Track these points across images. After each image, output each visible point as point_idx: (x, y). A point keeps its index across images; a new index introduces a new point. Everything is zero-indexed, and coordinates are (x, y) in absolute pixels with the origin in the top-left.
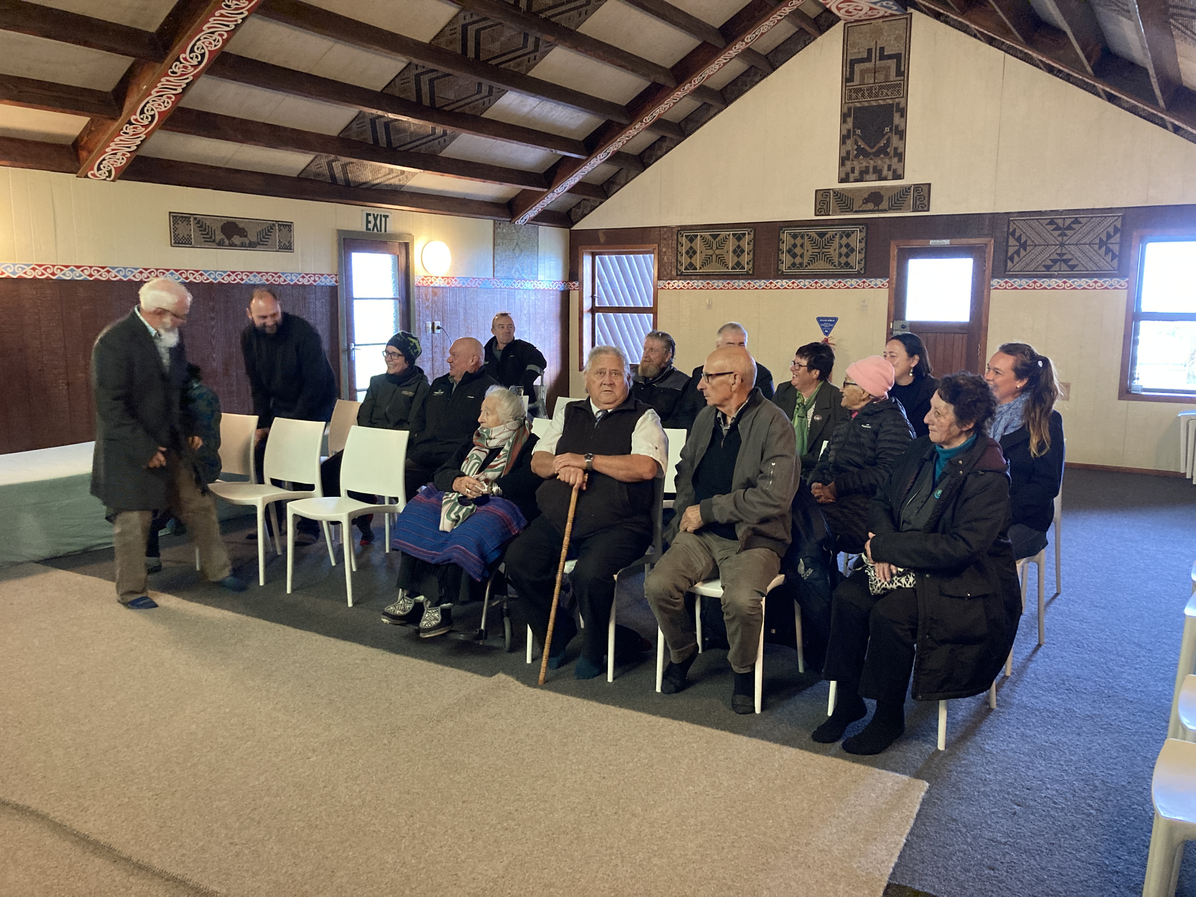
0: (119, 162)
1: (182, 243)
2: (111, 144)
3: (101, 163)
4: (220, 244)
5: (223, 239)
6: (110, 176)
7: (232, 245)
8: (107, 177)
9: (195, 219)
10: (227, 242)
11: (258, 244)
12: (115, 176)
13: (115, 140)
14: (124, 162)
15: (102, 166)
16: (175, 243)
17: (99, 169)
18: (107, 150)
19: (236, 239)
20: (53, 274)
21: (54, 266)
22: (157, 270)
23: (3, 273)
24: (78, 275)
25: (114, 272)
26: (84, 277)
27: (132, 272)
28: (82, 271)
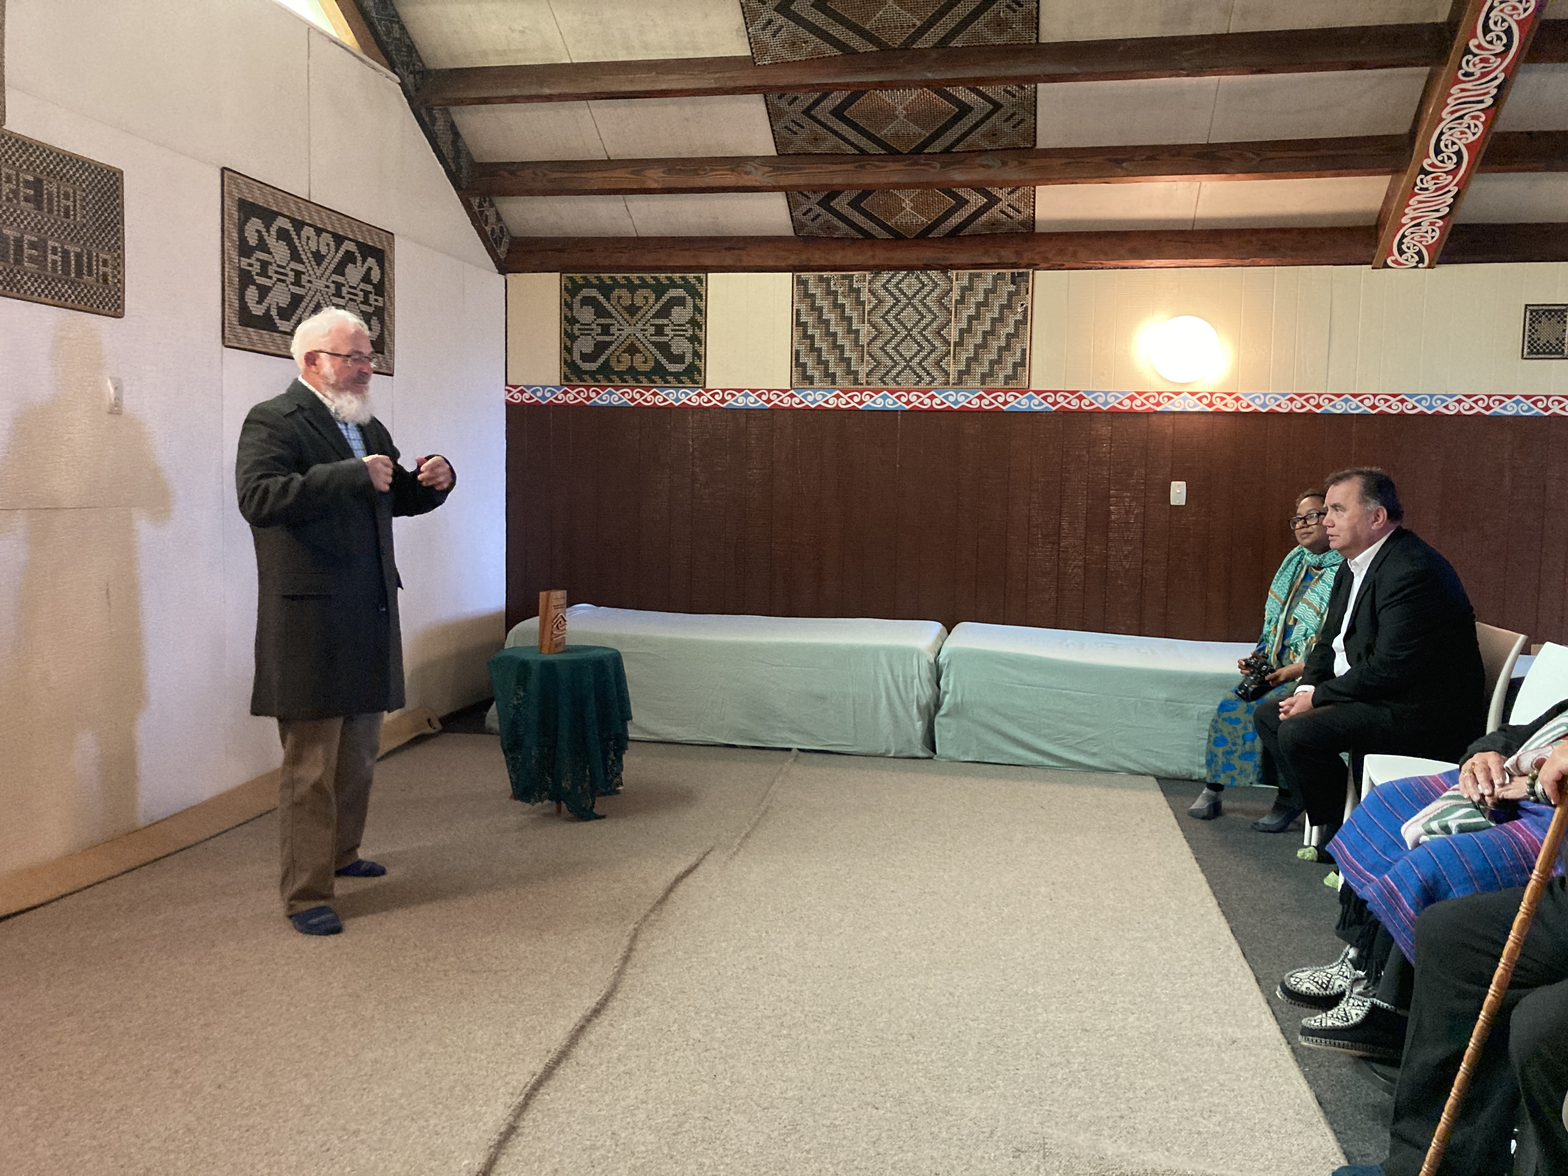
0: (1429, 236)
1: (1544, 353)
2: (1406, 211)
3: (1401, 243)
6: (1421, 260)
8: (1418, 262)
12: (1430, 260)
13: (1411, 202)
14: (1437, 234)
15: (1404, 247)
16: (1528, 353)
17: (1401, 252)
18: (1404, 220)
20: (1318, 406)
21: (1320, 395)
22: (1489, 397)
23: (1249, 406)
24: (1354, 407)
25: (1412, 402)
26: (1364, 409)
27: (1443, 401)
28: (1362, 401)
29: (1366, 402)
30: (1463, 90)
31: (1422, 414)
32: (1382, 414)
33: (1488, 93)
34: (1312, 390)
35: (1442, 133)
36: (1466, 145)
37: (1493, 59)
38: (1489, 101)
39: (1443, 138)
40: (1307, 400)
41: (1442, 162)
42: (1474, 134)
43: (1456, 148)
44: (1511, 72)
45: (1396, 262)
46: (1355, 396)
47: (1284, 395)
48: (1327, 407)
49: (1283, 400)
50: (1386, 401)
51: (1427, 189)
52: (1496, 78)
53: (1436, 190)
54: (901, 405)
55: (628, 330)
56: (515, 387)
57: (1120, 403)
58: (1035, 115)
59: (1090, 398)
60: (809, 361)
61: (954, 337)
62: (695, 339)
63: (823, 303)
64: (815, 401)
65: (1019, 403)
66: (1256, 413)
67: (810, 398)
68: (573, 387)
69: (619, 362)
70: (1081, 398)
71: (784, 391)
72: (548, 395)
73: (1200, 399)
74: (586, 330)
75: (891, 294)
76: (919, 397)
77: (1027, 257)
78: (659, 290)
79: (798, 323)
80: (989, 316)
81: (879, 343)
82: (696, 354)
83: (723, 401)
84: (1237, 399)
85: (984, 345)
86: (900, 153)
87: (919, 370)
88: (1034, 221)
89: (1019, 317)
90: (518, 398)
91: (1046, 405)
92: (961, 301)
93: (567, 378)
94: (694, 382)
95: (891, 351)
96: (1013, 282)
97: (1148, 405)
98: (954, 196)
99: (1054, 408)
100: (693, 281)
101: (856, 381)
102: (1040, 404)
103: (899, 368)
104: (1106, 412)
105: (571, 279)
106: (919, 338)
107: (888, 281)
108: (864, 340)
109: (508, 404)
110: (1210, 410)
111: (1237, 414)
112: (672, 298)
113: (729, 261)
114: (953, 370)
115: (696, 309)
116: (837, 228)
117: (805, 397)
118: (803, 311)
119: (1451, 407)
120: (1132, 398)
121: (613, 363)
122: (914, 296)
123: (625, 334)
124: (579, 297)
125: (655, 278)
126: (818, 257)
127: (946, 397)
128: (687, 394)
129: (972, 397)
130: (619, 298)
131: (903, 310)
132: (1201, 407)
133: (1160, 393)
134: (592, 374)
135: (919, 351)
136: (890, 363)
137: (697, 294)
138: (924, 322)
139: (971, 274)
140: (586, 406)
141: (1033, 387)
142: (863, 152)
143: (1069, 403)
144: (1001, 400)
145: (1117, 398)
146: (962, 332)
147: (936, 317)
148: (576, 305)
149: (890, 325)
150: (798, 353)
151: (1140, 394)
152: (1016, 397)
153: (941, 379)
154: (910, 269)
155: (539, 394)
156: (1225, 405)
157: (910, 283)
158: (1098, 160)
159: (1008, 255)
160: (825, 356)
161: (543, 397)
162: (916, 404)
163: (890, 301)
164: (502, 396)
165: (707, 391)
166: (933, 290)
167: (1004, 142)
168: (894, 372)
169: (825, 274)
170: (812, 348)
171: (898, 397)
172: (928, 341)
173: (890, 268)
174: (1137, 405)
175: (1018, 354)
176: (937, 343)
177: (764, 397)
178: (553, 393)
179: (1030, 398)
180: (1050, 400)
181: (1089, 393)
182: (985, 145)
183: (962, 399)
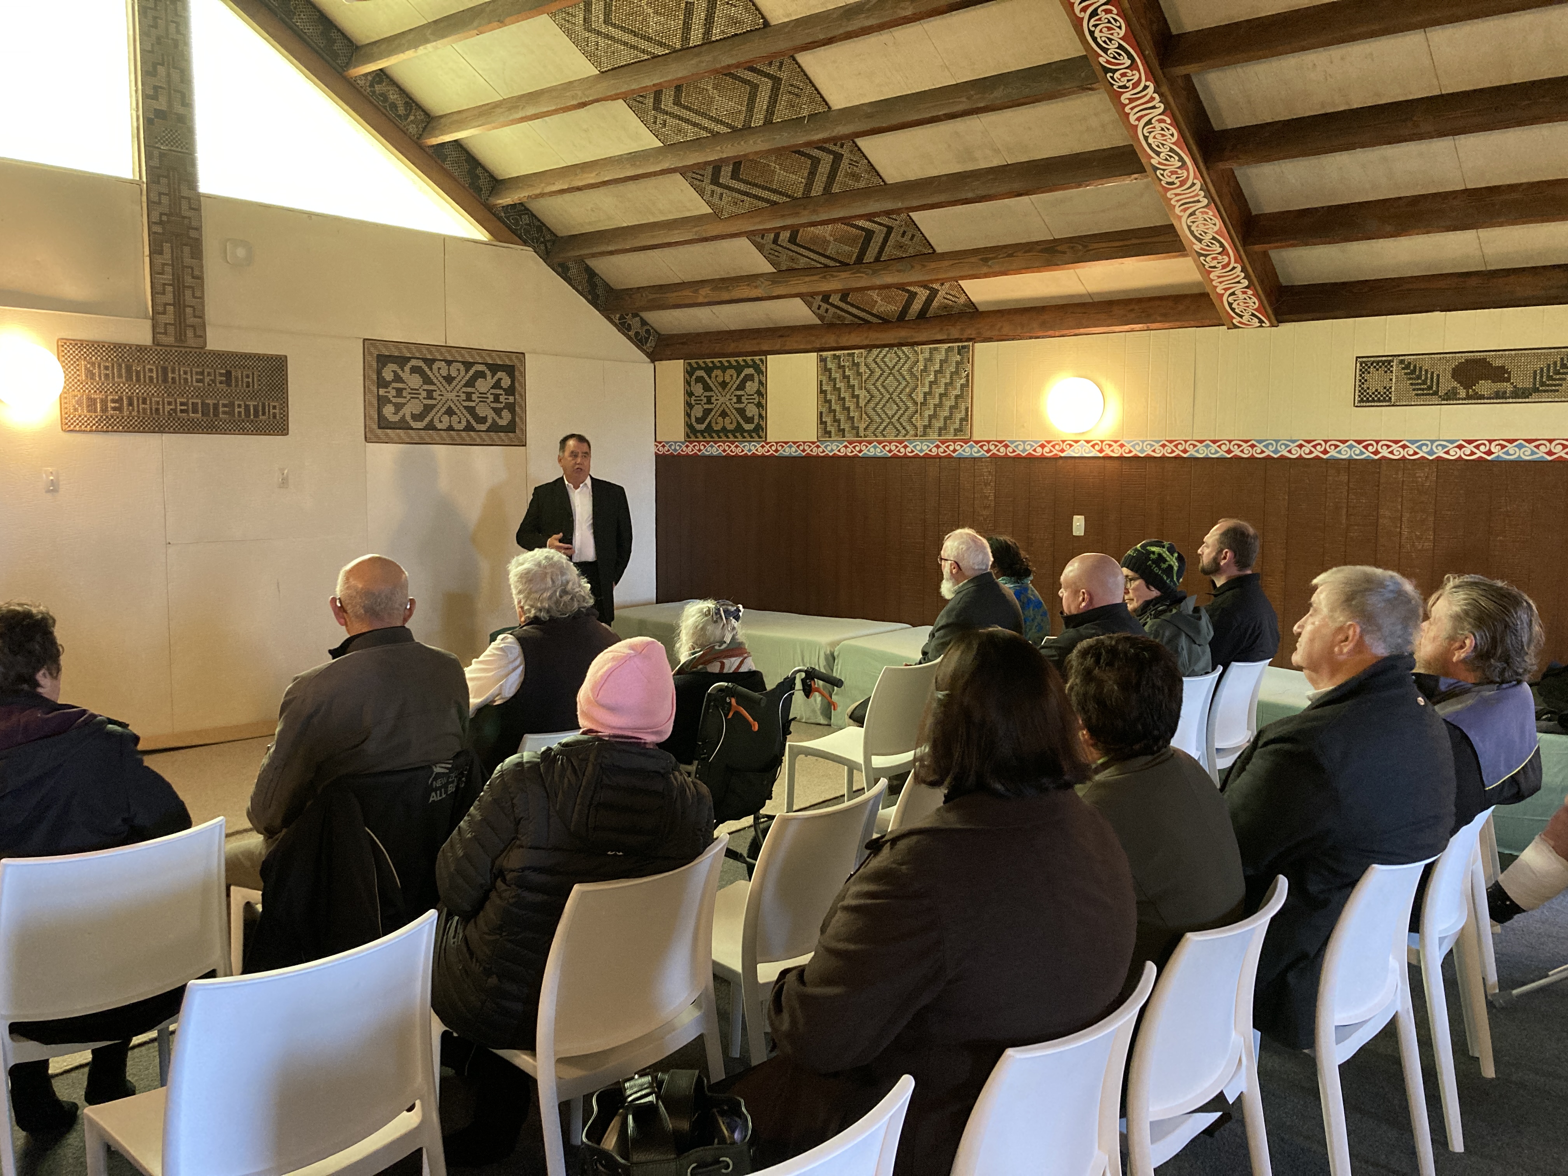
0: (1250, 301)
1: (1373, 401)
2: (1215, 283)
3: (1232, 308)
4: (1450, 397)
5: (1454, 388)
6: (1261, 321)
7: (1477, 398)
8: (1260, 323)
9: (1402, 362)
10: (1462, 393)
11: (1536, 390)
12: (1269, 321)
13: (1212, 277)
14: (1254, 299)
15: (1237, 311)
16: (1359, 402)
17: (1239, 315)
18: (1219, 291)
19: (1484, 387)
20: (1185, 451)
21: (1186, 441)
22: (1326, 442)
23: (1130, 452)
24: (1214, 452)
25: (1261, 446)
26: (1221, 453)
27: (1287, 446)
28: (1219, 446)
29: (1223, 447)
30: (1177, 194)
31: (1269, 458)
32: (1236, 457)
33: (1198, 195)
34: (1179, 437)
35: (1189, 226)
36: (1216, 233)
37: (1179, 172)
38: (1204, 200)
39: (1193, 229)
40: (1176, 446)
41: (1209, 246)
42: (1215, 225)
43: (1210, 236)
45: (1241, 323)
46: (1214, 442)
47: (1158, 442)
48: (1192, 452)
49: (1157, 446)
50: (1239, 446)
51: (1215, 267)
52: (1194, 183)
53: (1224, 267)
54: (885, 453)
55: (722, 400)
56: (660, 443)
57: (1035, 450)
58: (919, 230)
59: (1012, 446)
60: (828, 419)
61: (920, 399)
62: (759, 405)
63: (837, 375)
64: (832, 450)
65: (964, 451)
66: (1136, 458)
67: (829, 448)
68: (691, 442)
69: (717, 423)
70: (1006, 446)
71: (813, 443)
72: (678, 448)
73: (1093, 446)
74: (698, 401)
75: (879, 366)
76: (897, 447)
77: (970, 332)
78: (739, 369)
79: (822, 392)
80: (944, 381)
81: (872, 405)
82: (760, 416)
83: (777, 451)
84: (1122, 446)
85: (940, 405)
87: (898, 426)
88: (972, 303)
89: (963, 381)
90: (662, 451)
91: (982, 452)
92: (925, 370)
93: (688, 436)
94: (760, 437)
95: (880, 411)
96: (959, 353)
97: (1055, 452)
98: (905, 290)
99: (988, 455)
100: (758, 362)
101: (858, 435)
102: (979, 452)
103: (885, 424)
104: (1024, 458)
105: (690, 364)
106: (898, 400)
107: (877, 356)
108: (862, 403)
109: (657, 455)
110: (1101, 455)
111: (1121, 458)
112: (746, 375)
113: (777, 347)
114: (919, 424)
115: (761, 382)
116: (845, 318)
117: (826, 447)
118: (824, 382)
119: (1293, 452)
120: (1043, 446)
121: (713, 424)
122: (894, 367)
123: (719, 402)
124: (694, 377)
125: (736, 361)
126: (831, 340)
127: (915, 447)
128: (755, 446)
129: (932, 446)
130: (716, 376)
131: (887, 378)
132: (1094, 453)
133: (1063, 441)
134: (702, 432)
135: (898, 410)
136: (878, 420)
137: (760, 371)
138: (901, 387)
139: (930, 349)
140: (698, 456)
141: (975, 438)
143: (998, 450)
144: (951, 448)
145: (1032, 446)
146: (925, 394)
147: (908, 383)
148: (693, 383)
149: (879, 390)
150: (821, 413)
151: (1049, 442)
152: (962, 446)
153: (912, 432)
154: (891, 346)
155: (673, 447)
156: (1112, 451)
157: (890, 357)
158: (973, 260)
159: (955, 333)
160: (838, 416)
161: (675, 450)
162: (895, 452)
163: (878, 372)
164: (651, 450)
165: (767, 444)
166: (906, 362)
167: (911, 251)
168: (882, 428)
169: (838, 353)
170: (832, 411)
171: (884, 447)
172: (903, 402)
173: (877, 347)
174: (1046, 452)
175: (963, 412)
176: (910, 404)
177: (801, 448)
178: (680, 447)
179: (971, 447)
180: (985, 448)
181: (1012, 442)
182: (899, 254)
183: (925, 448)
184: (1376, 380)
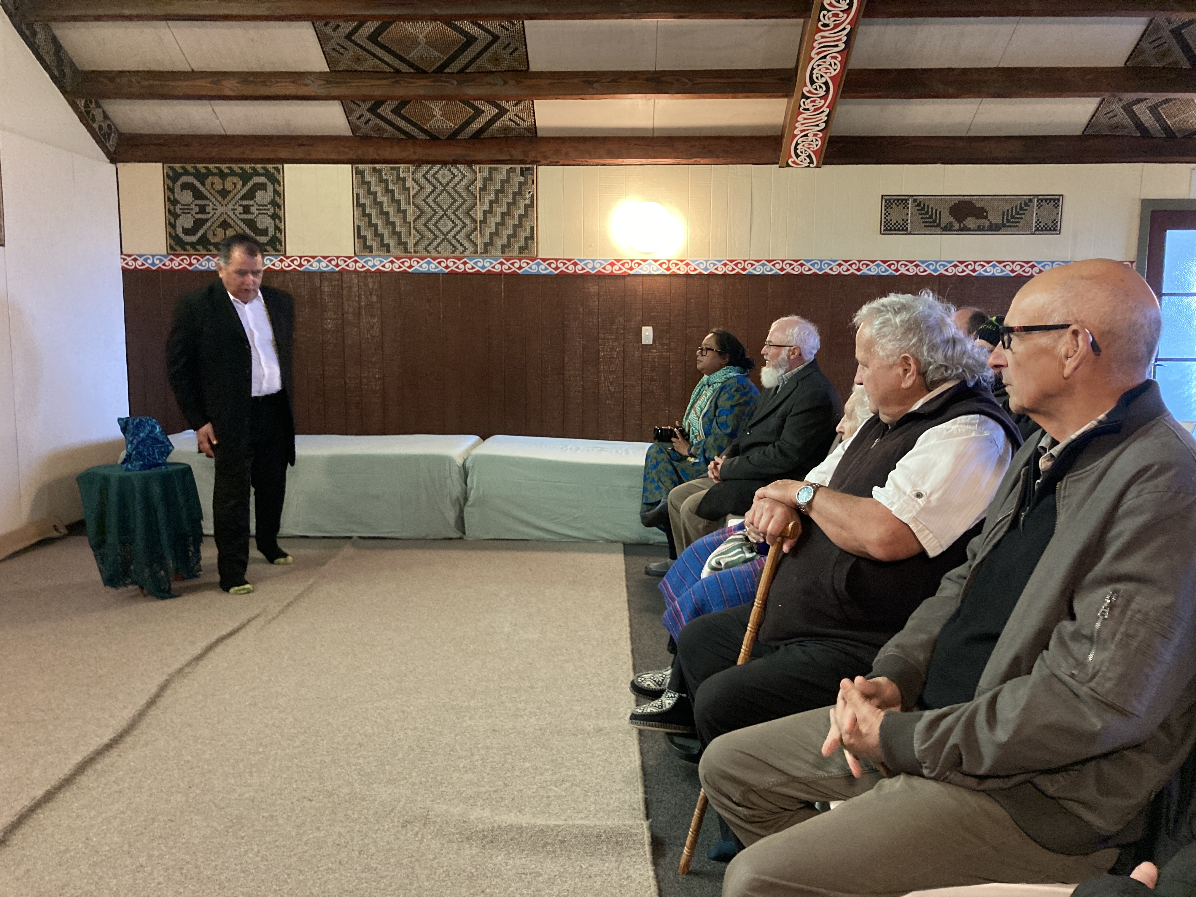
0: (814, 143)
1: (895, 230)
2: (797, 125)
3: (796, 149)
4: (948, 229)
5: (951, 223)
6: (811, 162)
7: (964, 230)
8: (810, 163)
9: (915, 201)
10: (956, 226)
11: (1004, 226)
12: (818, 163)
13: (799, 119)
14: (819, 143)
15: (798, 151)
16: (886, 230)
17: (797, 156)
18: (796, 132)
19: (971, 222)
20: (744, 269)
21: (745, 261)
22: (859, 261)
23: (695, 270)
24: (769, 270)
25: (808, 265)
26: (775, 271)
27: (829, 265)
28: (774, 265)
29: (777, 265)
30: (823, 37)
31: (815, 274)
32: (788, 274)
33: (840, 40)
34: (739, 257)
35: (813, 69)
36: (830, 78)
37: (841, 14)
38: (842, 46)
39: (815, 72)
40: (736, 265)
41: (816, 89)
42: (835, 70)
43: (824, 80)
44: (854, 23)
45: (794, 162)
46: (769, 261)
47: (720, 261)
48: (750, 270)
49: (719, 265)
50: (791, 265)
51: (808, 110)
52: (844, 29)
53: (815, 110)
54: (441, 268)
55: (220, 209)
56: (129, 256)
57: (604, 268)
58: (526, 45)
59: (582, 264)
60: (368, 234)
61: (479, 216)
62: (275, 216)
63: (378, 189)
64: (374, 266)
65: (530, 268)
66: (700, 275)
67: (370, 264)
68: (178, 256)
69: (214, 235)
70: (575, 264)
71: (350, 258)
72: (157, 262)
73: (661, 265)
74: (186, 209)
75: (430, 182)
76: (455, 263)
77: (532, 155)
78: (245, 178)
79: (358, 205)
80: (505, 200)
81: (422, 220)
82: (277, 228)
83: (300, 265)
84: (687, 265)
85: (502, 223)
86: (424, 72)
87: (454, 242)
88: (536, 127)
89: (528, 202)
90: (132, 265)
91: (550, 269)
92: (484, 189)
93: (172, 248)
94: (277, 250)
95: (432, 227)
96: (522, 174)
97: (624, 270)
98: (473, 107)
99: (556, 272)
100: (272, 171)
101: (406, 250)
102: (546, 269)
103: (438, 241)
104: (595, 275)
105: (172, 168)
106: (453, 217)
107: (427, 172)
108: (410, 218)
109: (124, 271)
110: (668, 273)
111: (687, 275)
112: (255, 184)
113: (300, 155)
114: (479, 242)
115: (276, 192)
116: (386, 131)
117: (366, 262)
118: (361, 196)
119: (834, 269)
120: (612, 264)
121: (210, 236)
122: (448, 184)
123: (218, 213)
124: (179, 183)
125: (242, 169)
126: (371, 153)
127: (476, 263)
128: (271, 260)
129: (495, 263)
130: (213, 184)
131: (439, 195)
132: (662, 271)
133: (632, 261)
134: (193, 245)
135: (453, 228)
136: (431, 236)
137: (275, 180)
138: (457, 204)
139: (490, 168)
140: (189, 271)
141: (540, 256)
142: (398, 71)
143: (567, 268)
144: (517, 265)
145: (601, 264)
146: (485, 212)
147: (465, 201)
148: (177, 189)
149: (430, 206)
150: (359, 227)
151: (618, 261)
152: (528, 264)
153: (471, 249)
154: (444, 163)
155: (150, 261)
156: (679, 269)
157: (444, 174)
158: (576, 81)
159: (517, 153)
160: (380, 230)
161: (153, 264)
162: (453, 268)
163: (429, 188)
164: (118, 264)
165: (288, 258)
166: (461, 180)
167: (504, 66)
168: (435, 243)
169: (378, 166)
170: (370, 224)
171: (439, 263)
172: (460, 219)
173: (428, 162)
174: (616, 270)
175: (528, 230)
176: (467, 221)
177: (333, 263)
178: (161, 261)
179: (538, 264)
180: (553, 266)
181: (581, 260)
182: (490, 67)
183: (488, 264)
184: (896, 214)
